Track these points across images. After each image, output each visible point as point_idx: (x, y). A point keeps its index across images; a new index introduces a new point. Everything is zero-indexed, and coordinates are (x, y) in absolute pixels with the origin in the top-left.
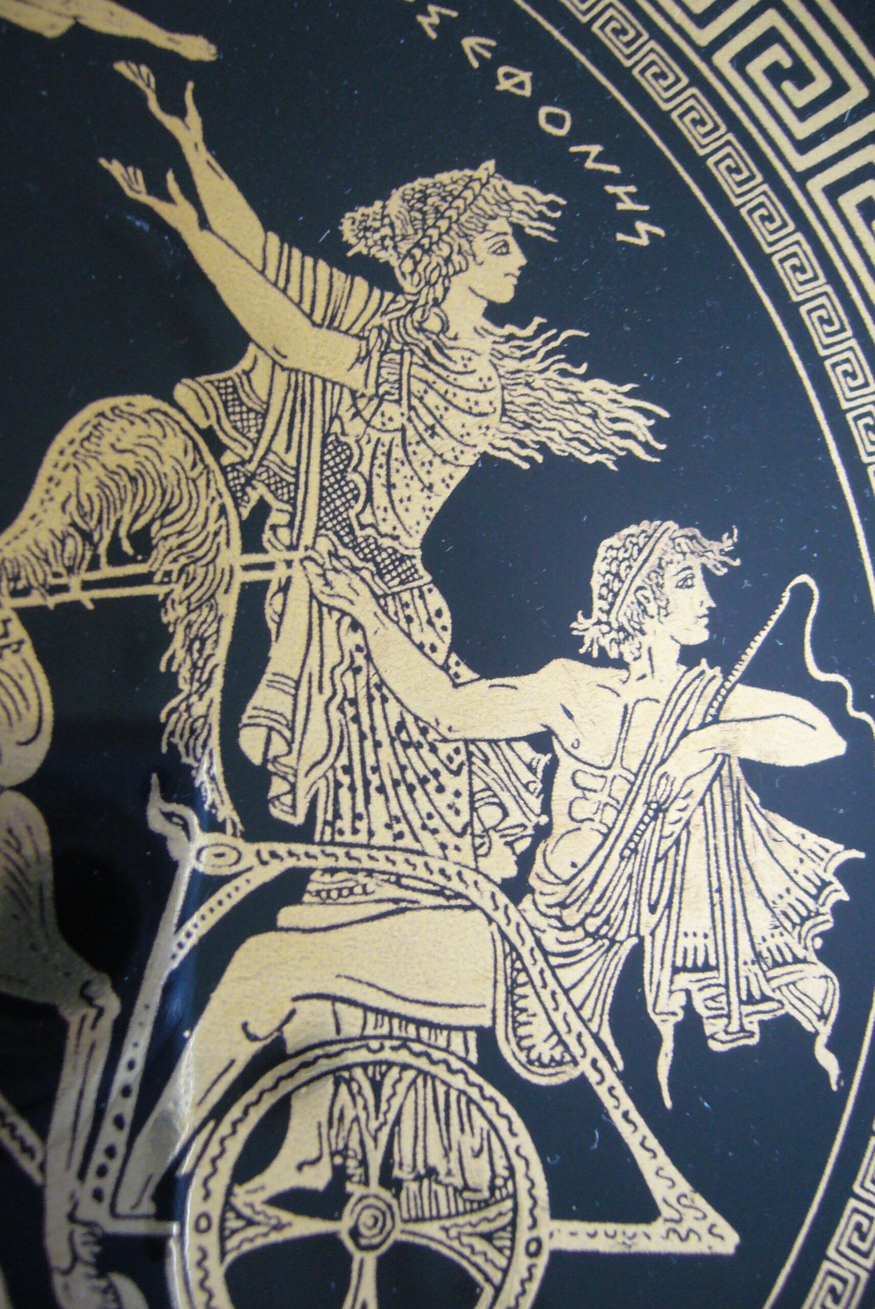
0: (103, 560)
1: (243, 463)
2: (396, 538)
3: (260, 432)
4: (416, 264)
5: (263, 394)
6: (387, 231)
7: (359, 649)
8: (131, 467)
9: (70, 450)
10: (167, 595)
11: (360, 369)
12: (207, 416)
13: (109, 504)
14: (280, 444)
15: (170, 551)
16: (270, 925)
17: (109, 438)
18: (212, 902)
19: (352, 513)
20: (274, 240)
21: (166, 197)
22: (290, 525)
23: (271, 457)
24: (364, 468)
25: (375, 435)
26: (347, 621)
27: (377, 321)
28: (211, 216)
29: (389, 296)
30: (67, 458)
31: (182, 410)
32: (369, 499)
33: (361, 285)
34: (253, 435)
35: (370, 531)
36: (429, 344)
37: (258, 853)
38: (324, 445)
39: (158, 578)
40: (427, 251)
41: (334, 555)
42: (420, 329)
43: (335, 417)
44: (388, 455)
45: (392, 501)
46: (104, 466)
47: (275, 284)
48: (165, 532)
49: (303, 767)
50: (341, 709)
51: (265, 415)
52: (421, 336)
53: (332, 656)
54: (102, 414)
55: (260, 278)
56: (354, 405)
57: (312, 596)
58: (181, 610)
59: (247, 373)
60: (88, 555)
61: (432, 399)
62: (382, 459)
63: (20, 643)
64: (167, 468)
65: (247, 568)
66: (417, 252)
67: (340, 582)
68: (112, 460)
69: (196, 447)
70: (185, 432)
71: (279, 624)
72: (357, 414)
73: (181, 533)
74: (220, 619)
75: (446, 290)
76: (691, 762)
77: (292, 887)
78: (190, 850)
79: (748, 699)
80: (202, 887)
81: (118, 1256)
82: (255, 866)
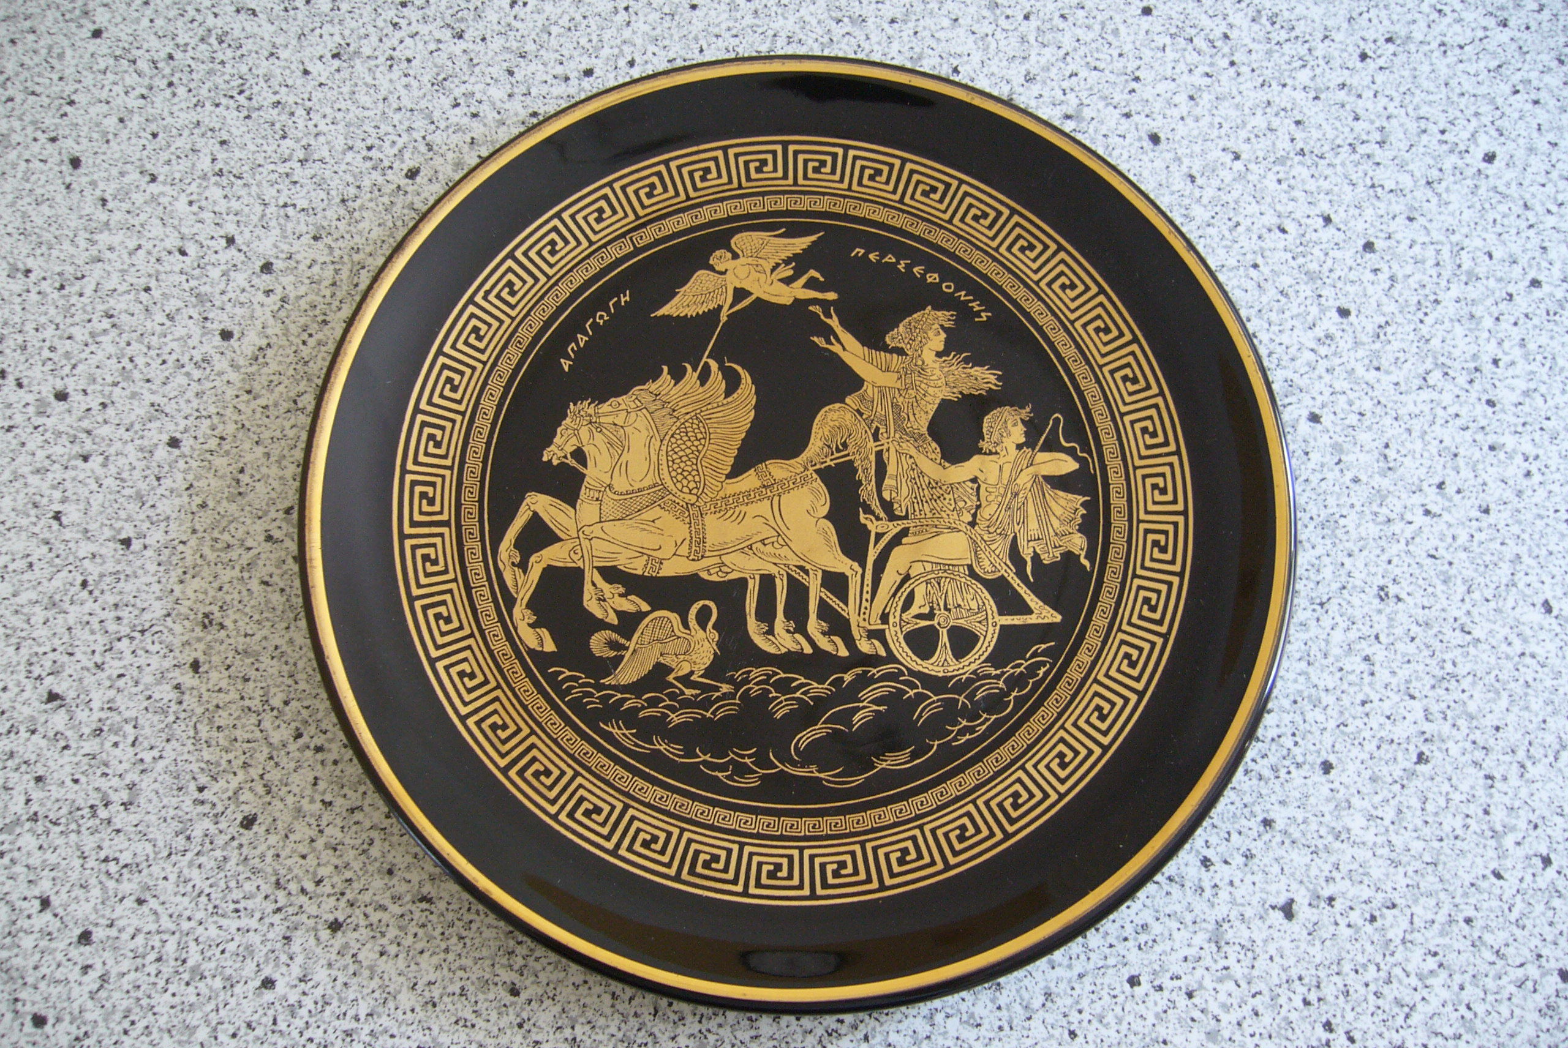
1: (869, 417)
2: (919, 429)
3: (873, 407)
4: (911, 345)
5: (871, 396)
6: (900, 337)
7: (913, 463)
8: (837, 425)
9: (820, 423)
11: (899, 382)
12: (856, 406)
13: (833, 436)
14: (879, 409)
15: (853, 446)
17: (830, 418)
19: (904, 425)
20: (866, 349)
21: (832, 344)
22: (886, 432)
23: (877, 413)
24: (906, 411)
25: (907, 400)
26: (908, 456)
27: (902, 366)
28: (846, 347)
29: (904, 357)
31: (849, 405)
32: (909, 420)
33: (895, 356)
34: (870, 408)
35: (911, 429)
36: (919, 369)
38: (892, 407)
40: (914, 341)
41: (901, 438)
42: (916, 365)
43: (894, 398)
44: (912, 405)
45: (916, 419)
46: (830, 426)
47: (869, 362)
48: (851, 441)
49: (902, 499)
50: (911, 481)
51: (873, 401)
52: (916, 368)
53: (906, 467)
54: (826, 412)
55: (864, 361)
56: (899, 393)
57: (897, 451)
59: (866, 391)
60: (830, 452)
61: (923, 386)
62: (910, 407)
63: (816, 479)
64: (848, 423)
66: (911, 342)
67: (904, 445)
68: (832, 424)
69: (855, 415)
70: (851, 412)
71: (888, 461)
72: (901, 395)
73: (855, 440)
75: (922, 351)
76: (1025, 479)
77: (905, 532)
78: (873, 527)
79: (1042, 457)
80: (879, 536)
81: (873, 634)
82: (894, 528)
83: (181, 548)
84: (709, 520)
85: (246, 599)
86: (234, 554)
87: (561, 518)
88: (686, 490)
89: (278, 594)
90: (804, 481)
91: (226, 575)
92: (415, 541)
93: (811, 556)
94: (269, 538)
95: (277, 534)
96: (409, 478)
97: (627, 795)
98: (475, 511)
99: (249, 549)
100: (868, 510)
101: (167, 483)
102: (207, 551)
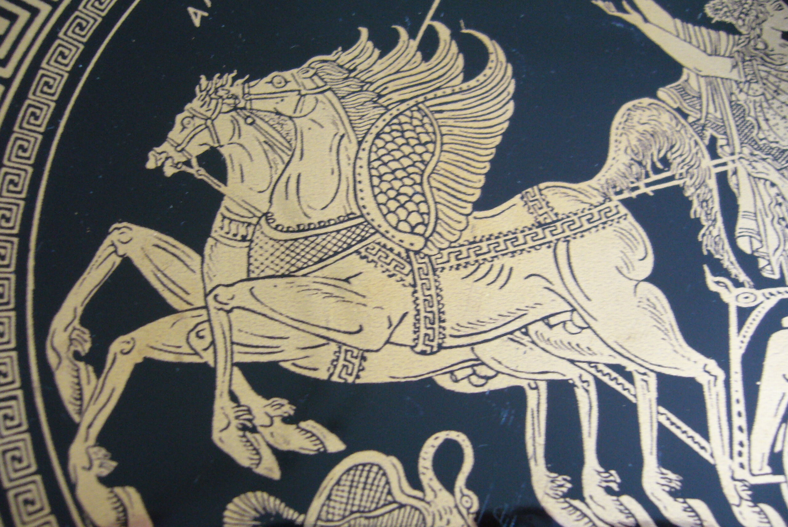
0: (651, 173)
1: (699, 120)
2: (777, 142)
3: (701, 105)
4: (744, 20)
5: (696, 88)
6: (725, 9)
7: (778, 195)
8: (650, 130)
9: (621, 126)
10: (684, 183)
11: (735, 71)
12: (675, 102)
13: (646, 148)
14: (711, 109)
15: (679, 164)
16: (780, 327)
17: (636, 119)
18: (750, 320)
19: (754, 134)
20: (678, 22)
21: (625, 11)
22: (728, 144)
23: (709, 116)
24: (752, 114)
25: (752, 99)
26: (768, 183)
27: (735, 49)
28: (648, 16)
29: (737, 37)
30: (620, 131)
31: (663, 102)
32: (759, 128)
33: (723, 34)
34: (698, 107)
35: (764, 142)
36: (761, 55)
37: (764, 295)
38: (731, 107)
39: (677, 177)
40: (747, 15)
41: (752, 154)
42: (756, 49)
43: (732, 94)
44: (761, 106)
45: (770, 127)
46: (637, 132)
47: (685, 40)
48: (674, 156)
49: (771, 251)
50: (779, 223)
51: (700, 98)
52: (757, 52)
53: (767, 201)
54: (629, 109)
55: (677, 39)
56: (738, 87)
57: (749, 175)
58: (692, 190)
59: (686, 81)
60: (643, 171)
61: (772, 79)
62: (759, 109)
63: (626, 215)
64: (665, 128)
65: (716, 166)
66: (742, 16)
67: (760, 166)
68: (641, 128)
69: (676, 118)
70: (668, 111)
71: (738, 189)
72: (741, 91)
73: (681, 155)
74: (710, 191)
75: (761, 30)
77: (783, 308)
78: (732, 297)
80: (743, 314)
81: (760, 494)
82: (764, 301)
84: (449, 280)
87: (175, 270)
88: (404, 226)
90: (606, 219)
93: (634, 348)
100: (719, 269)
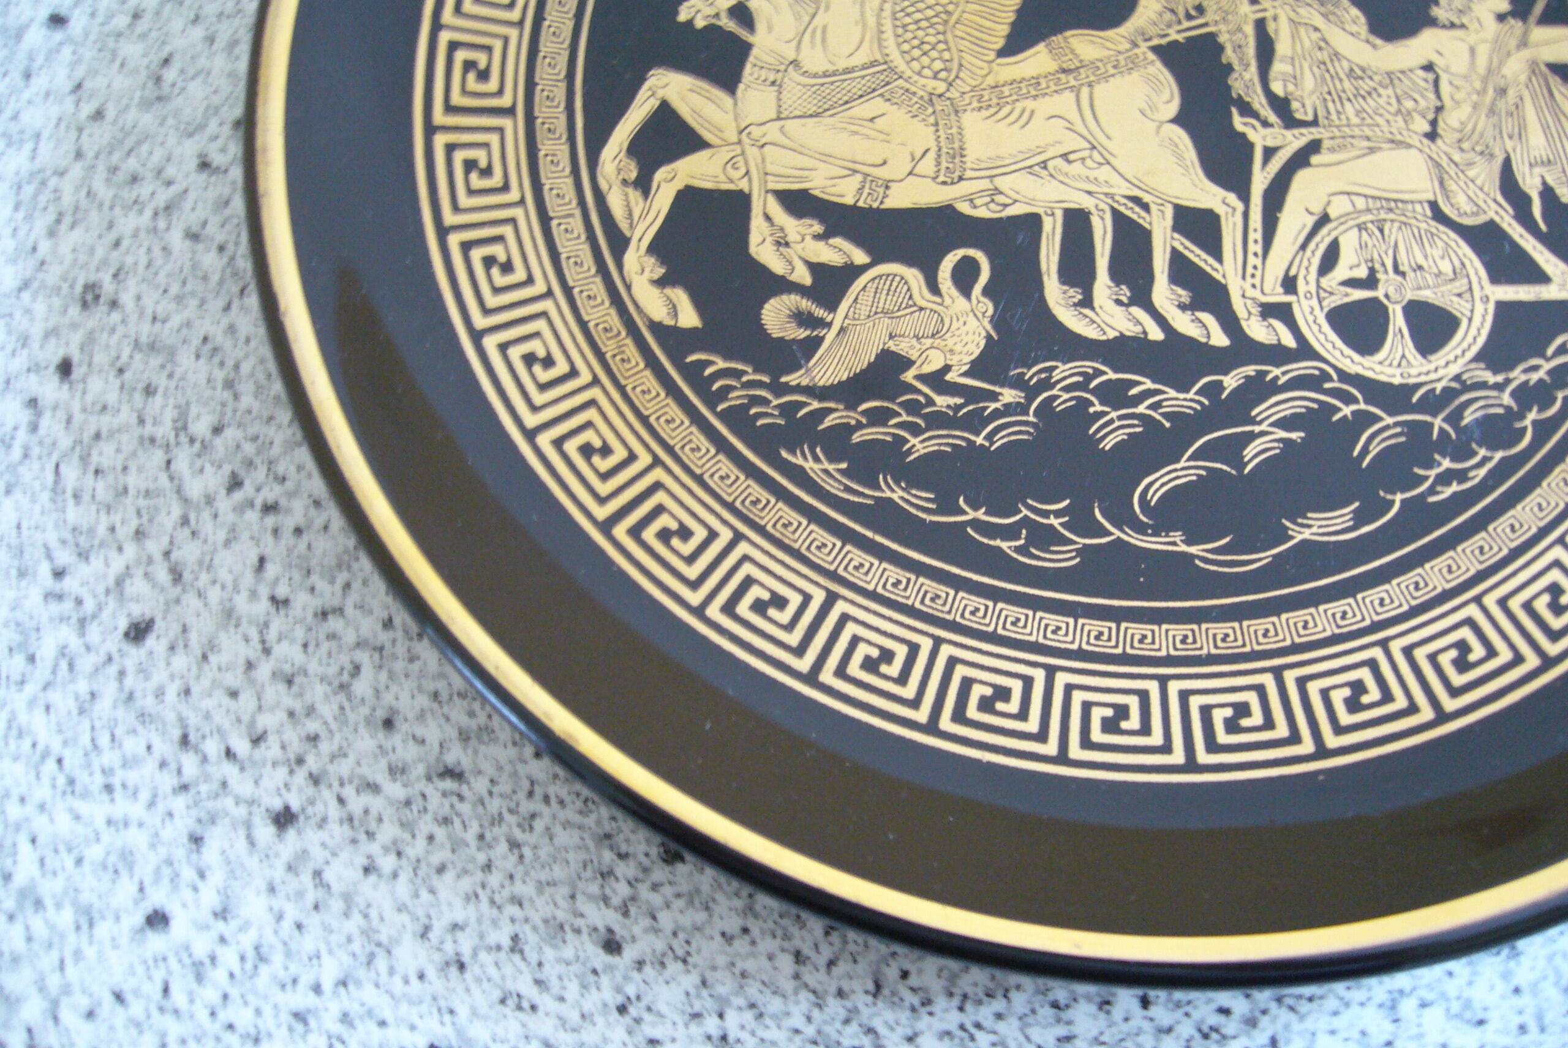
7: (1320, 39)
15: (1214, 10)
26: (1311, 28)
49: (1306, 94)
50: (1318, 67)
53: (1307, 45)
57: (1290, 20)
60: (1176, 19)
63: (1154, 61)
67: (1303, 11)
71: (1277, 34)
76: (1515, 67)
77: (1314, 147)
78: (1259, 137)
79: (1540, 33)
80: (1269, 153)
81: (1270, 311)
82: (1293, 141)
83: (53, 182)
84: (972, 121)
85: (159, 262)
86: (144, 190)
87: (711, 111)
88: (927, 72)
89: (214, 253)
90: (1133, 65)
91: (128, 223)
92: (452, 138)
93: (1152, 182)
94: (204, 165)
95: (217, 159)
96: (444, 37)
97: (833, 576)
98: (560, 93)
99: (169, 183)
100: (1247, 110)
101: (40, 82)
102: (98, 184)
